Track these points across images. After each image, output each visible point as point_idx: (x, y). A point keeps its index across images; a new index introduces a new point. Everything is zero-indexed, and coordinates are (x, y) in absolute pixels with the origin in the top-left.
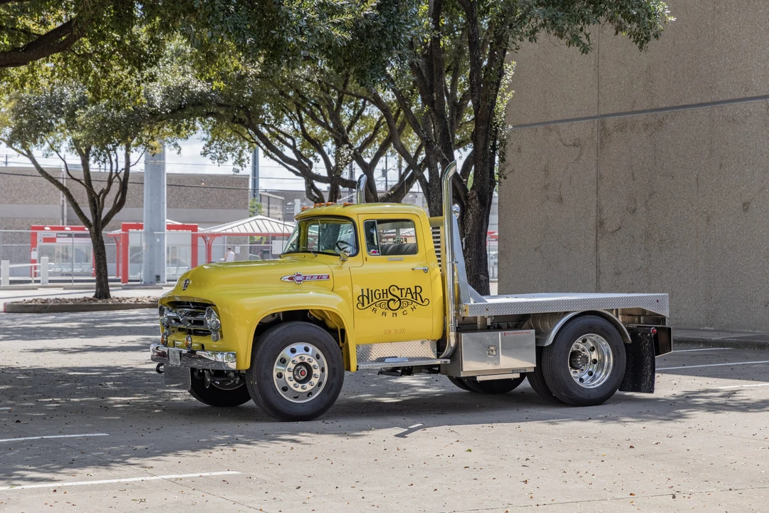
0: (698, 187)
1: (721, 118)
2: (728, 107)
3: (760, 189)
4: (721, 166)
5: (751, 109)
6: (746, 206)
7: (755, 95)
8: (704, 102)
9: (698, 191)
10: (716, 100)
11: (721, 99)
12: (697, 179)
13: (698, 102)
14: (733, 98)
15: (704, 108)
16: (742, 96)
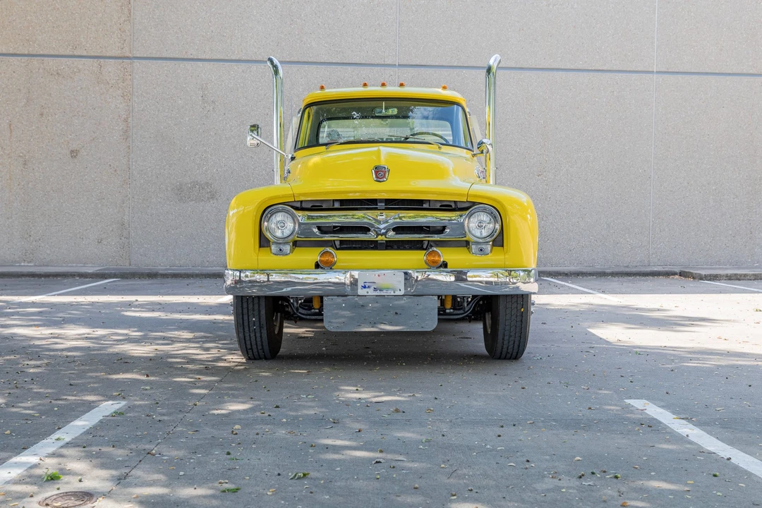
0: (11, 132)
1: (41, 71)
2: (50, 61)
3: (92, 139)
4: (42, 115)
5: (81, 67)
6: (74, 154)
7: (85, 53)
8: (18, 52)
9: (11, 136)
10: (35, 53)
11: (41, 53)
12: (10, 125)
13: (11, 52)
14: (56, 53)
15: (19, 58)
16: (68, 52)
